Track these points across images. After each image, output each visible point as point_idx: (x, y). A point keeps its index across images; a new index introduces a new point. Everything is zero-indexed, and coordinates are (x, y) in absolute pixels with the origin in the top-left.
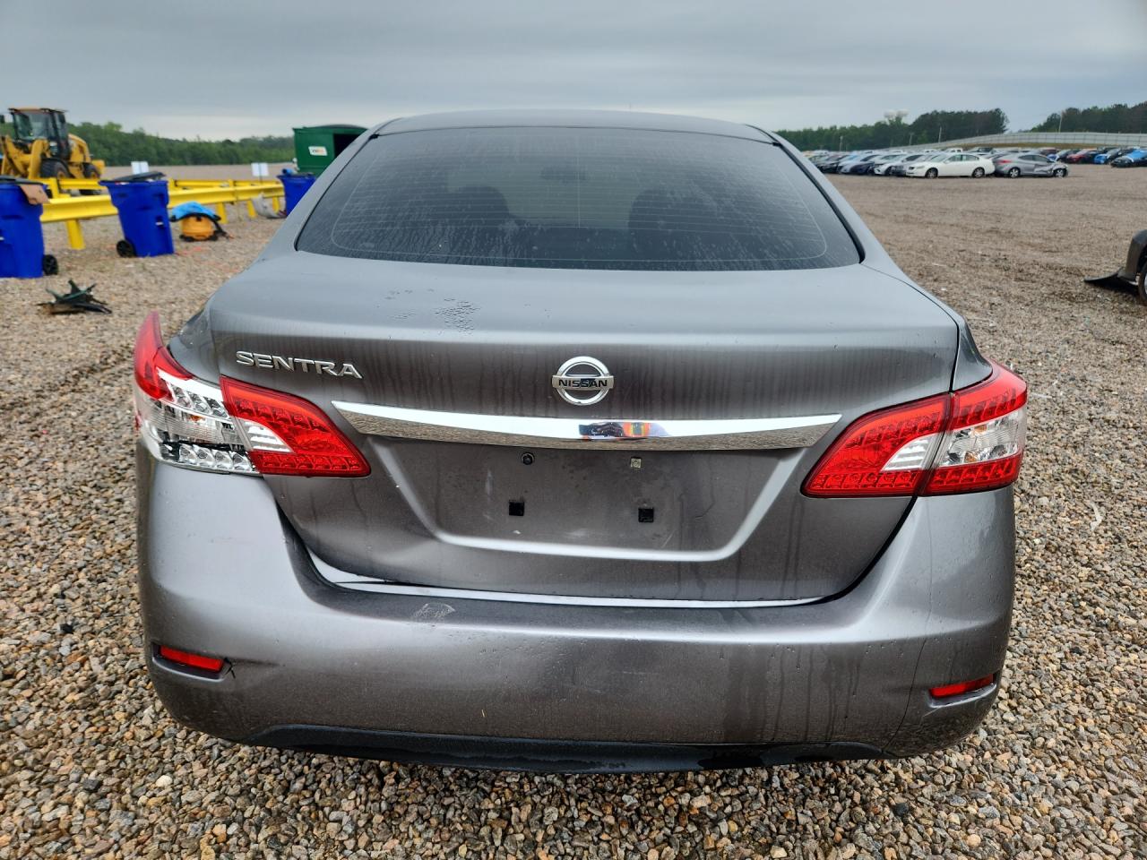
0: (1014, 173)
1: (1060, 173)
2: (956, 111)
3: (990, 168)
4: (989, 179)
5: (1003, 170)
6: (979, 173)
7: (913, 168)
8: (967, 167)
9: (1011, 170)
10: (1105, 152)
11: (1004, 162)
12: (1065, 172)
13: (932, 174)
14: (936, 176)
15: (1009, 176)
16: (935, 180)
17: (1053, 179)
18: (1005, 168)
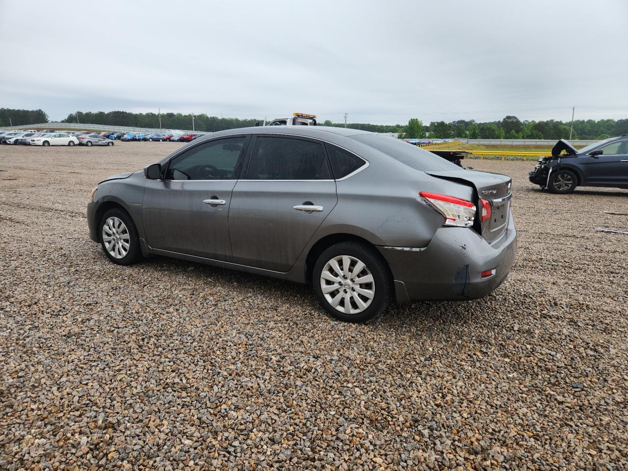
0: (89, 144)
1: (110, 144)
2: (16, 109)
3: (77, 142)
4: (77, 147)
5: (83, 142)
6: (72, 144)
7: (34, 141)
8: (65, 140)
9: (87, 142)
10: (113, 134)
11: (83, 138)
12: (113, 144)
13: (46, 144)
14: (49, 145)
15: (87, 145)
16: (48, 147)
17: (108, 147)
18: (85, 141)
